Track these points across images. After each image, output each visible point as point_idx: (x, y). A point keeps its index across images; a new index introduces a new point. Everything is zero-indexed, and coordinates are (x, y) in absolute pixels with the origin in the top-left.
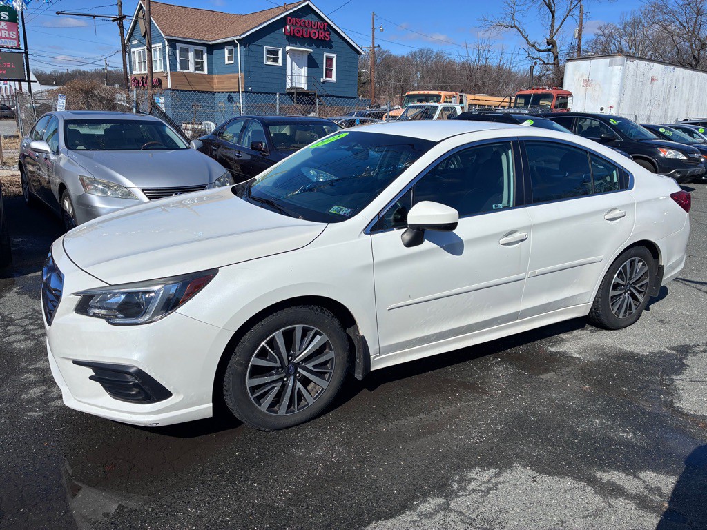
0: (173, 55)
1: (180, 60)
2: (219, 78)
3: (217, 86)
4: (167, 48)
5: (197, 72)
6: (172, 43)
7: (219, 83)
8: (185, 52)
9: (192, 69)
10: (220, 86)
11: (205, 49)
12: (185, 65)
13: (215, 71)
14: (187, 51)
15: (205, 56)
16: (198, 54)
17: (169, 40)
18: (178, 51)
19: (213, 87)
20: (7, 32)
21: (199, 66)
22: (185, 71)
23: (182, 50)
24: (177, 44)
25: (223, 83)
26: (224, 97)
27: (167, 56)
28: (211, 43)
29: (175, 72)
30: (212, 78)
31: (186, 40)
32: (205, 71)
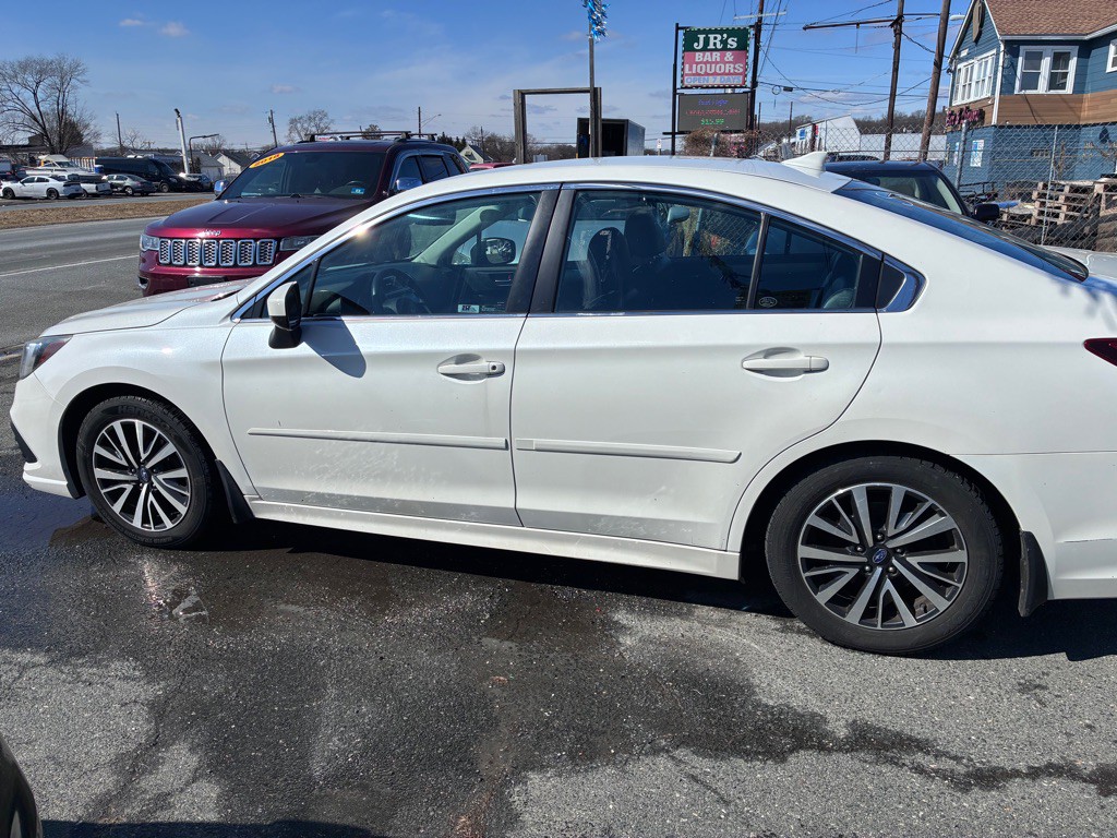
0: (1010, 68)
1: (1023, 74)
2: (1092, 99)
3: (1086, 114)
4: (1002, 54)
5: (1052, 92)
6: (1013, 48)
7: (1090, 109)
8: (1033, 60)
9: (1042, 87)
10: (1091, 113)
11: (1075, 49)
12: (1031, 81)
13: (1088, 87)
14: (1040, 56)
15: (1073, 63)
16: (1060, 60)
17: (1007, 43)
18: (1020, 59)
19: (1079, 117)
20: (732, 66)
21: (1056, 81)
22: (1028, 92)
23: (1028, 56)
24: (1022, 48)
25: (1096, 108)
26: (1094, 134)
27: (1000, 69)
28: (1086, 38)
29: (1007, 96)
30: (1081, 101)
31: (1039, 38)
32: (1069, 90)
